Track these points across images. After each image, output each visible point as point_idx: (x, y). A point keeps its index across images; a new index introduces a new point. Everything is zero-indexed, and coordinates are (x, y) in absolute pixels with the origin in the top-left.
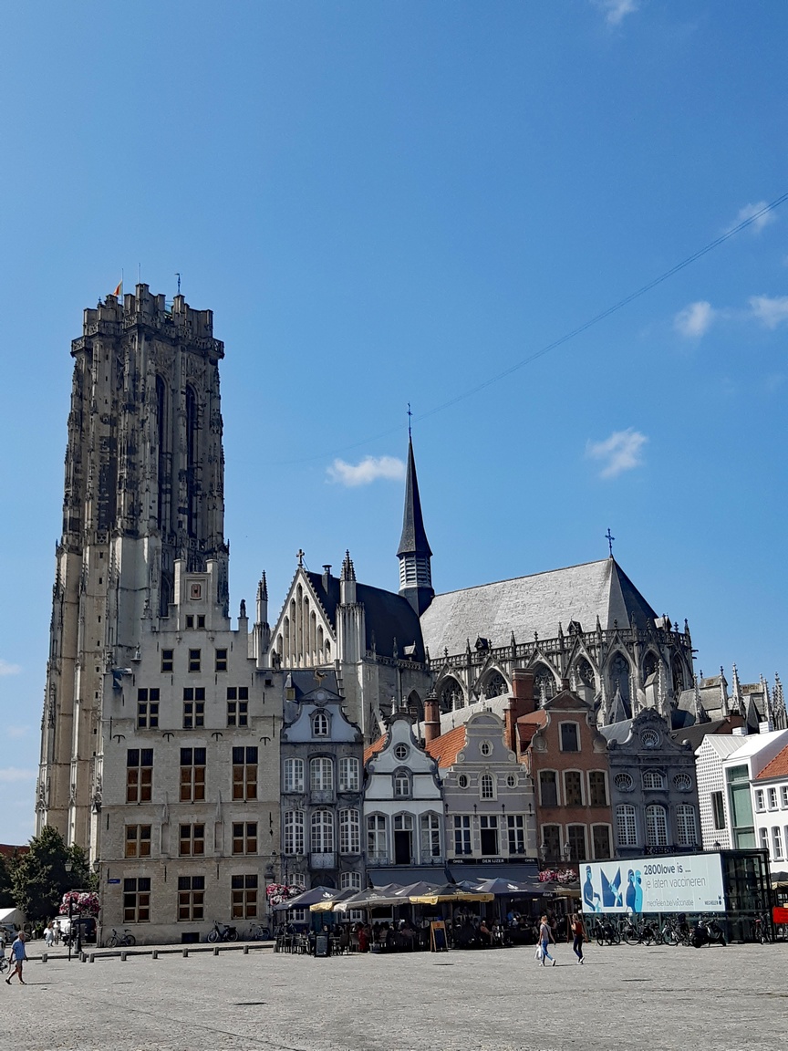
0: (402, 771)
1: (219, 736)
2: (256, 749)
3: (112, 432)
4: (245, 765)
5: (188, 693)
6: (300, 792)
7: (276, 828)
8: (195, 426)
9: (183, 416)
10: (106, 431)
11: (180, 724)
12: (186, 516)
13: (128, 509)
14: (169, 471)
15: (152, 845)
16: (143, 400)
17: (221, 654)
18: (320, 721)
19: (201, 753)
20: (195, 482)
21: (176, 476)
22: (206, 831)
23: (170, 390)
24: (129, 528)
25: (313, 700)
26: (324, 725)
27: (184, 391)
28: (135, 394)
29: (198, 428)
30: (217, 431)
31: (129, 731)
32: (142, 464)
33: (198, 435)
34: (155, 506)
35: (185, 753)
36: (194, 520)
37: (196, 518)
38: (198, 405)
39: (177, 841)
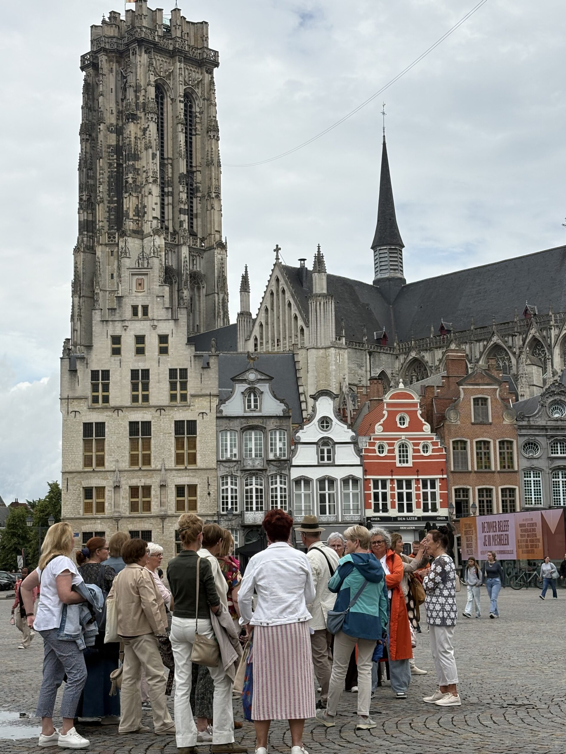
0: (326, 441)
1: (163, 411)
2: (195, 421)
3: (118, 141)
4: (186, 436)
5: (134, 373)
6: (234, 459)
7: (212, 491)
8: (194, 133)
9: (182, 124)
10: (112, 139)
11: (127, 401)
12: (187, 216)
13: (134, 211)
14: (170, 175)
15: (106, 505)
16: (144, 110)
17: (163, 339)
18: (252, 398)
19: (147, 425)
20: (195, 185)
21: (176, 180)
22: (153, 492)
23: (169, 100)
24: (135, 228)
25: (245, 380)
26: (256, 401)
27: (182, 99)
28: (137, 104)
29: (196, 134)
30: (214, 136)
31: (83, 406)
32: (144, 169)
33: (197, 141)
34: (158, 208)
35: (133, 426)
36: (195, 220)
37: (197, 218)
38: (196, 112)
39: (128, 501)
